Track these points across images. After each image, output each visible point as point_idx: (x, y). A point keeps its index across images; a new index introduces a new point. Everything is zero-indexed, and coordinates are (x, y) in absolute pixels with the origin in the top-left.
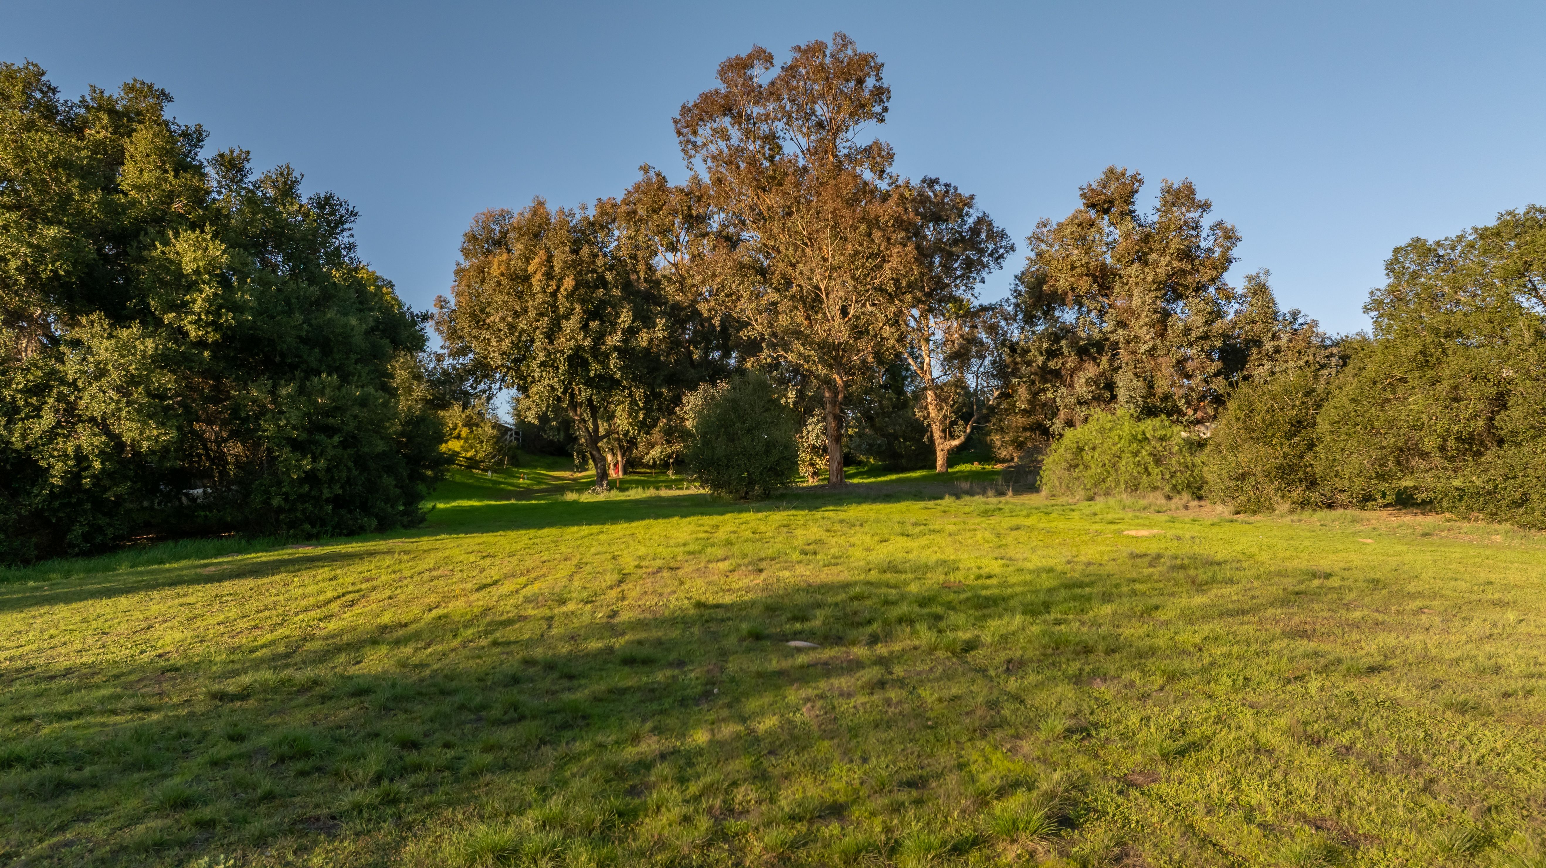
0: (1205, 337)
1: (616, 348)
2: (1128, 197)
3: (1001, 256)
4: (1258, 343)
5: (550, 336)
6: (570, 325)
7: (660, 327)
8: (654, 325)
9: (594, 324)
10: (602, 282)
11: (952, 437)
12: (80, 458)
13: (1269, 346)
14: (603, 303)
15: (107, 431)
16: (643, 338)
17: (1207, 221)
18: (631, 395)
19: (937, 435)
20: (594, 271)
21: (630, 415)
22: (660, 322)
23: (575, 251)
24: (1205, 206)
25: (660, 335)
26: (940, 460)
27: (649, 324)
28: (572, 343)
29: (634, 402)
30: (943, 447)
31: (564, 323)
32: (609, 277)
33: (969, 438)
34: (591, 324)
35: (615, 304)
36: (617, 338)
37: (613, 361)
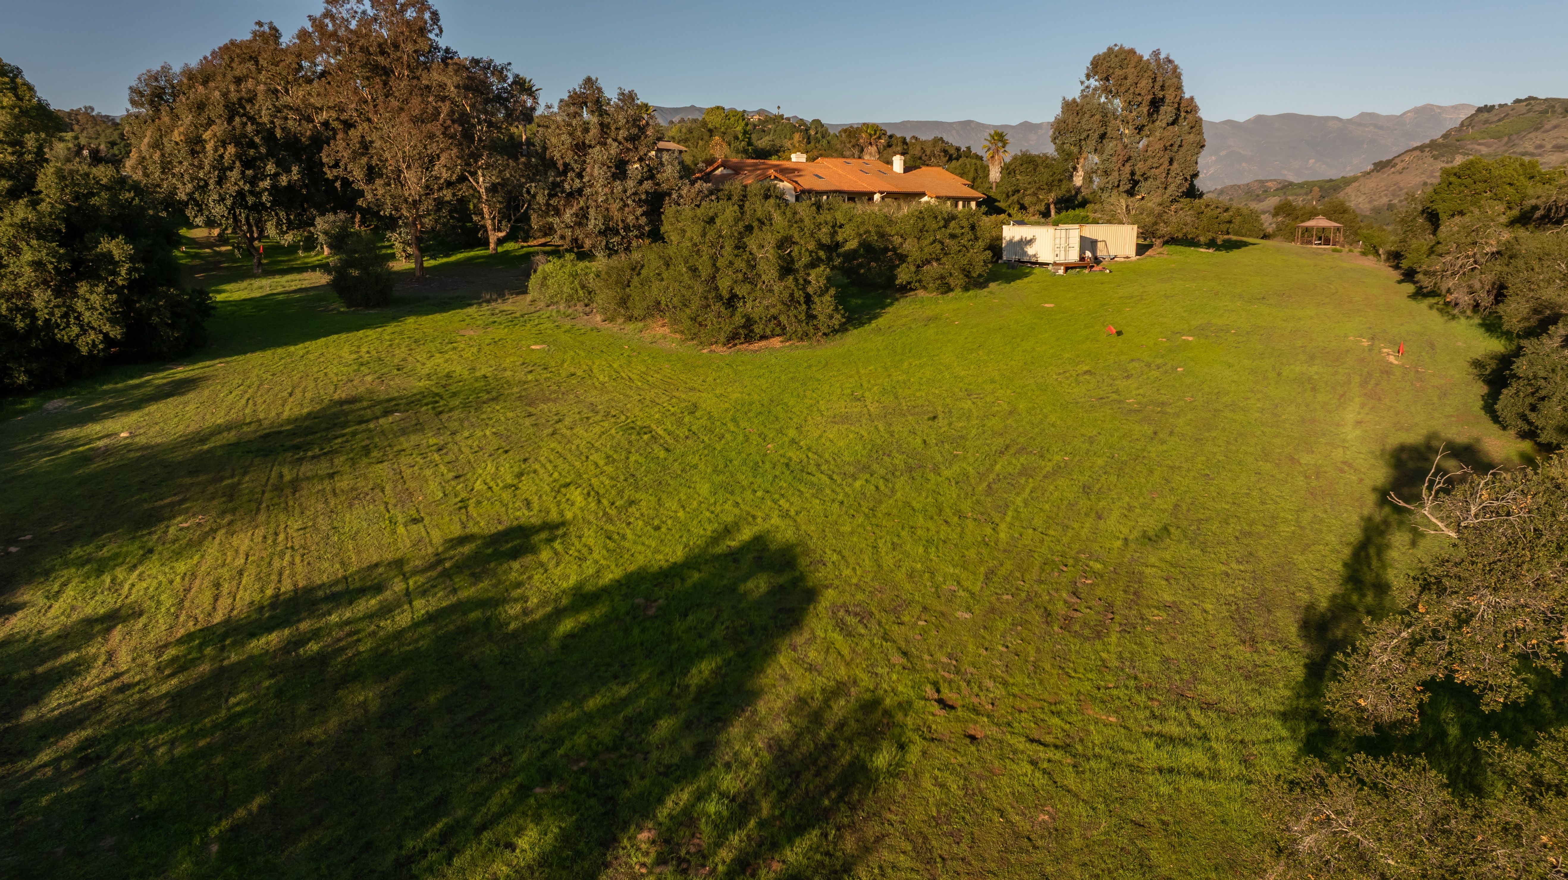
0: (635, 194)
1: (266, 189)
4: (670, 195)
5: (220, 182)
6: (234, 175)
7: (295, 172)
8: (291, 171)
9: (250, 172)
10: (252, 143)
11: (499, 232)
12: (94, 345)
13: (674, 196)
14: (255, 159)
15: (101, 332)
16: (284, 180)
18: (277, 214)
19: (490, 229)
20: (246, 137)
21: (277, 227)
22: (295, 169)
23: (230, 120)
26: (492, 246)
27: (288, 171)
28: (236, 188)
29: (279, 219)
30: (493, 237)
31: (228, 173)
32: (257, 140)
33: (508, 233)
34: (247, 172)
35: (263, 158)
36: (267, 183)
37: (265, 197)
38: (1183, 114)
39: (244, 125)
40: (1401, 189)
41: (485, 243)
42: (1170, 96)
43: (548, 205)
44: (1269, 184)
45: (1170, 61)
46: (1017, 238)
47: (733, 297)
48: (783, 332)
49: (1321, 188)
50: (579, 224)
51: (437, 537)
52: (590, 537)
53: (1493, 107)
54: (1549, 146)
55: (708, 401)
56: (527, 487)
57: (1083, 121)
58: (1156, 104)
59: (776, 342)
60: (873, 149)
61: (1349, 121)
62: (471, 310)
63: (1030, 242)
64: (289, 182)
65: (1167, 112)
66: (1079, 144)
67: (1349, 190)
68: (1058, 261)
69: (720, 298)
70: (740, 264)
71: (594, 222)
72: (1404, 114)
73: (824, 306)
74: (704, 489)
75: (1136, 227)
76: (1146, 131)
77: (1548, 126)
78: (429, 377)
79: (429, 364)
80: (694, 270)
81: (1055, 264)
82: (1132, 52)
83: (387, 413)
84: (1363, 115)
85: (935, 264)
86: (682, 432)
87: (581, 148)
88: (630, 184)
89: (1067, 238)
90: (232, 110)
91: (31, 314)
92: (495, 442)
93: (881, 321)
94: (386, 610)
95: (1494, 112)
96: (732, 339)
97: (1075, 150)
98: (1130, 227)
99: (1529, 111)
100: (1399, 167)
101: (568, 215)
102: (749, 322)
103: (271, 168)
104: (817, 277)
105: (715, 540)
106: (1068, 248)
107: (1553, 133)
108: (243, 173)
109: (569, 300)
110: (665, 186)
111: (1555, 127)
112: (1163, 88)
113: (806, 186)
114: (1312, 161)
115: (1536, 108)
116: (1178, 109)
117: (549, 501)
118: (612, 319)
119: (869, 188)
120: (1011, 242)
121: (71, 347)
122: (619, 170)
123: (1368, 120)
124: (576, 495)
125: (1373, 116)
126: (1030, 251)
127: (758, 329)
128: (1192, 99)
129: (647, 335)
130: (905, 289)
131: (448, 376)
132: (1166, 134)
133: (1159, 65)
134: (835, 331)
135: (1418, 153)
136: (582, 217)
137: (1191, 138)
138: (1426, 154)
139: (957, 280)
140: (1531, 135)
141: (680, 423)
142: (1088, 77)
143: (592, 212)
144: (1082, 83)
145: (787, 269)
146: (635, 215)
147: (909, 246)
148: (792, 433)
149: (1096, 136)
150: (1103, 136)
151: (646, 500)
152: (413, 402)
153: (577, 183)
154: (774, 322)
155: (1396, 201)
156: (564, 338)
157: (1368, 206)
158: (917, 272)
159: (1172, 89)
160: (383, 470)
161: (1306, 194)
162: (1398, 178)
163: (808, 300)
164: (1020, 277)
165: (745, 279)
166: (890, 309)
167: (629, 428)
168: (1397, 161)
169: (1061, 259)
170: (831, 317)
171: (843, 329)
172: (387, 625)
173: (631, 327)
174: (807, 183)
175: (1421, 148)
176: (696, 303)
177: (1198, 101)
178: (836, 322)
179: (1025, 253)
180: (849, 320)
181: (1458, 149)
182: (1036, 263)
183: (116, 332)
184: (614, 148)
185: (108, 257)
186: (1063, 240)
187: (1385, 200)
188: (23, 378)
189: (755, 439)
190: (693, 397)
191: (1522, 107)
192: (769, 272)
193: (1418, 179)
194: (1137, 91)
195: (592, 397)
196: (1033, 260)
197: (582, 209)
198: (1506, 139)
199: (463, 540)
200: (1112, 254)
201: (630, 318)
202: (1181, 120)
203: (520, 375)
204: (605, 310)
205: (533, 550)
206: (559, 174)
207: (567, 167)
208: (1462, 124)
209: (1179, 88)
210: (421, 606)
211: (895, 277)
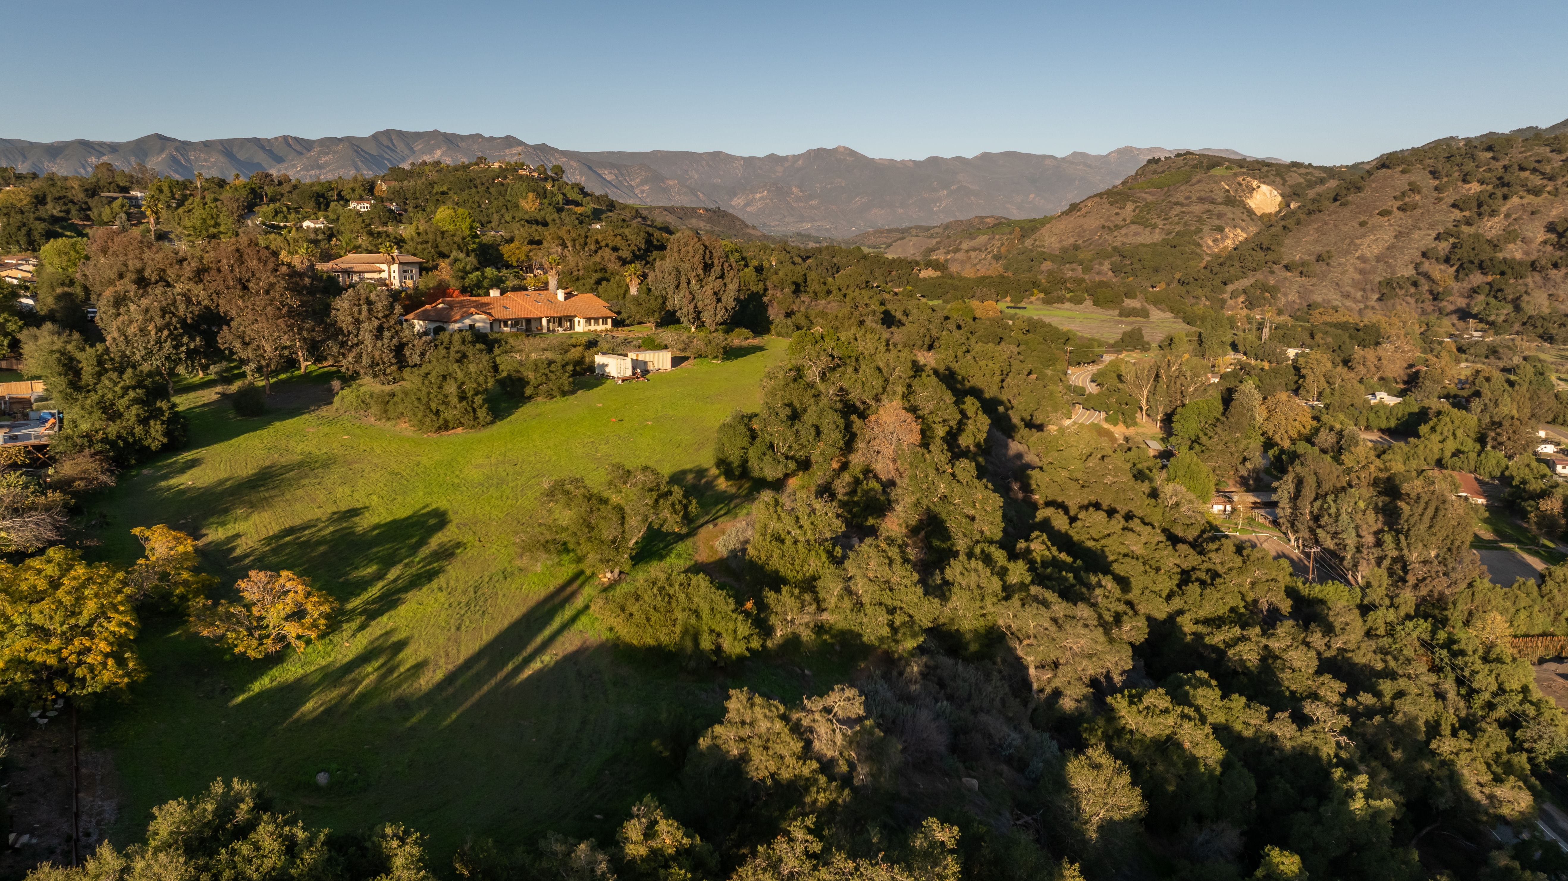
6: (167, 345)
12: (158, 445)
15: (160, 440)
16: (192, 346)
22: (198, 339)
23: (163, 317)
27: (194, 340)
30: (304, 365)
32: (178, 325)
35: (182, 335)
36: (184, 349)
37: (182, 356)
40: (1085, 231)
41: (299, 368)
44: (988, 220)
46: (602, 362)
47: (438, 411)
48: (462, 424)
49: (1022, 228)
50: (356, 362)
51: (330, 511)
52: (381, 509)
53: (1159, 159)
54: (1194, 198)
55: (425, 461)
56: (355, 495)
59: (460, 430)
60: (554, 272)
61: (1063, 159)
62: (306, 416)
63: (607, 365)
67: (1043, 231)
68: (619, 376)
69: (431, 411)
70: (441, 397)
71: (365, 360)
72: (1109, 154)
73: (482, 413)
74: (421, 493)
75: (676, 350)
77: (1194, 181)
78: (302, 453)
79: (299, 448)
80: (419, 399)
81: (617, 377)
83: (291, 470)
84: (1075, 154)
86: (413, 474)
87: (358, 322)
88: (386, 341)
89: (627, 361)
90: (164, 311)
91: (133, 435)
92: (340, 481)
93: (513, 417)
94: (320, 530)
95: (1161, 164)
96: (439, 429)
98: (672, 350)
99: (1185, 164)
100: (1083, 211)
101: (350, 358)
102: (446, 421)
103: (185, 340)
104: (478, 400)
105: (424, 508)
106: (626, 367)
107: (1198, 187)
108: (171, 344)
109: (356, 409)
110: (404, 340)
111: (1199, 182)
113: (497, 317)
114: (1032, 196)
115: (1190, 163)
117: (365, 499)
118: (379, 420)
119: (540, 315)
120: (598, 365)
121: (149, 448)
122: (379, 332)
123: (1079, 158)
124: (375, 497)
125: (1083, 155)
126: (607, 370)
127: (450, 425)
129: (397, 428)
130: (530, 398)
131: (310, 453)
134: (488, 424)
135: (1097, 199)
136: (358, 359)
138: (1104, 200)
140: (1182, 188)
141: (413, 470)
143: (364, 356)
145: (462, 397)
146: (388, 357)
147: (531, 376)
148: (457, 473)
151: (400, 498)
152: (300, 465)
153: (355, 340)
154: (458, 421)
155: (1080, 242)
156: (357, 431)
157: (1058, 246)
158: (537, 388)
160: (300, 492)
161: (1010, 233)
162: (1082, 221)
163: (474, 410)
164: (596, 386)
165: (443, 402)
166: (520, 410)
167: (392, 473)
168: (1081, 206)
169: (622, 375)
170: (486, 417)
171: (492, 422)
172: (323, 533)
173: (389, 424)
174: (498, 313)
175: (1100, 195)
176: (420, 415)
178: (489, 419)
179: (604, 371)
180: (495, 418)
181: (1128, 197)
182: (608, 377)
183: (165, 440)
184: (376, 323)
185: (160, 409)
186: (625, 363)
187: (1072, 241)
188: (133, 462)
189: (442, 475)
190: (418, 459)
191: (1180, 161)
192: (454, 400)
193: (1098, 222)
195: (375, 460)
196: (609, 374)
197: (358, 354)
198: (1166, 189)
199: (334, 513)
200: (657, 368)
201: (389, 419)
203: (342, 452)
204: (376, 415)
205: (362, 513)
206: (345, 336)
207: (349, 333)
208: (1137, 173)
210: (331, 529)
211: (523, 393)
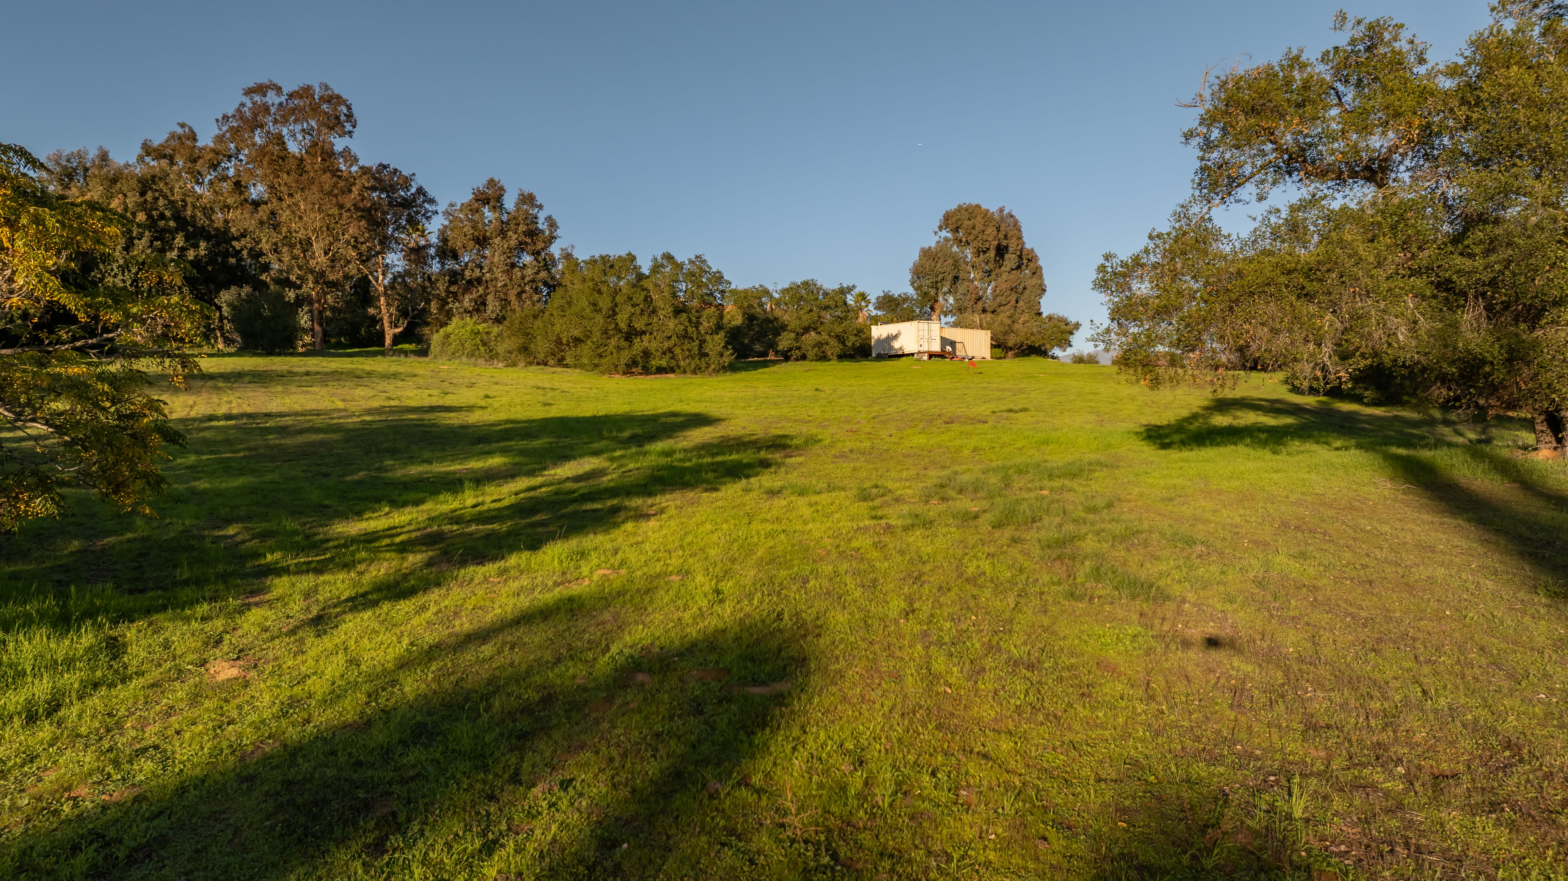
0: (533, 281)
1: (172, 260)
2: (499, 198)
3: (430, 217)
6: (141, 244)
7: (202, 247)
8: (199, 246)
9: (158, 244)
10: (162, 216)
11: (396, 326)
14: (164, 230)
16: (191, 254)
17: (542, 216)
19: (386, 325)
20: (157, 209)
22: (203, 245)
23: (143, 194)
24: (540, 207)
25: (203, 253)
26: (388, 341)
27: (196, 246)
30: (390, 333)
31: (136, 242)
32: (167, 213)
33: (405, 329)
34: (156, 243)
35: (172, 232)
38: (1025, 261)
39: (156, 199)
42: (1013, 245)
43: (448, 291)
45: (1012, 216)
46: (884, 336)
47: (631, 330)
48: (678, 367)
50: (478, 310)
56: (451, 396)
57: (939, 265)
58: (1001, 251)
63: (896, 337)
64: (196, 257)
65: (1010, 260)
66: (936, 286)
68: (922, 349)
69: (619, 330)
71: (492, 308)
73: (715, 344)
75: (989, 332)
76: (993, 276)
80: (595, 304)
81: (919, 352)
82: (978, 206)
85: (813, 334)
87: (483, 241)
89: (929, 331)
92: (416, 386)
96: (631, 369)
97: (932, 292)
98: (984, 332)
101: (467, 302)
102: (646, 355)
103: (179, 241)
104: (708, 317)
106: (930, 339)
108: (151, 242)
109: (470, 356)
112: (1006, 237)
116: (1020, 257)
120: (879, 340)
126: (896, 345)
127: (655, 363)
128: (1032, 250)
132: (1012, 276)
133: (1002, 218)
134: (725, 369)
136: (481, 303)
137: (1034, 281)
139: (834, 347)
142: (940, 228)
143: (490, 298)
144: (936, 233)
147: (789, 317)
149: (950, 277)
150: (956, 278)
153: (477, 272)
154: (669, 355)
158: (797, 339)
159: (1014, 239)
169: (925, 348)
170: (721, 355)
171: (732, 368)
176: (596, 336)
177: (1037, 252)
178: (726, 360)
179: (892, 348)
180: (738, 361)
182: (903, 355)
186: (926, 333)
194: (985, 237)
196: (900, 353)
197: (480, 296)
200: (970, 354)
202: (1023, 267)
204: (506, 359)
209: (1020, 238)
210: (368, 418)
211: (776, 344)
